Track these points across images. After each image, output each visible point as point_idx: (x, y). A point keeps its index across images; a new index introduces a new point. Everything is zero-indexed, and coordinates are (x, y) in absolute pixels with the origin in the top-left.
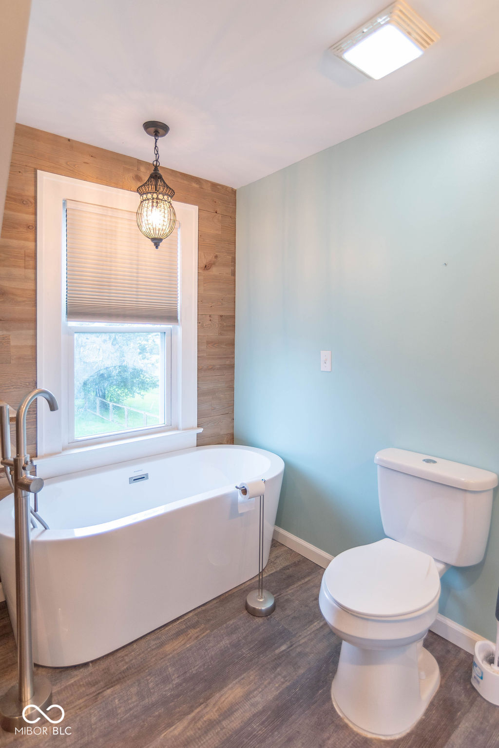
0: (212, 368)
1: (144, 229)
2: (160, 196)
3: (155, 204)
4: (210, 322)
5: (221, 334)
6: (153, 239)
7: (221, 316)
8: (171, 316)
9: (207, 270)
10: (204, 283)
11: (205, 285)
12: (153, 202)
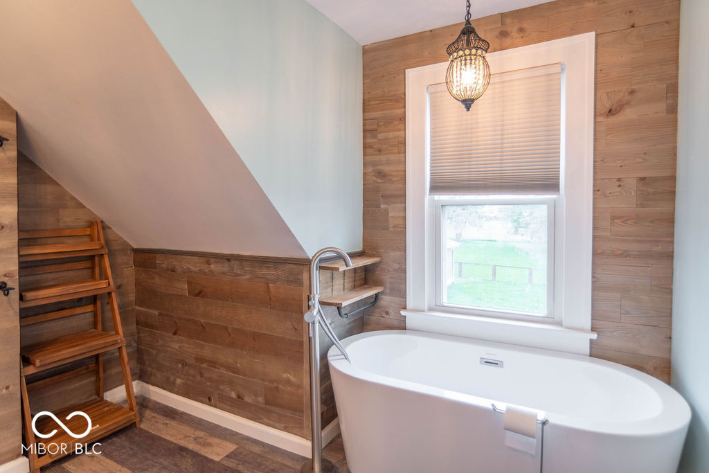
0: (622, 254)
1: (454, 92)
2: (474, 51)
3: (468, 62)
4: (619, 189)
5: (642, 205)
6: (464, 101)
7: (643, 179)
8: (549, 184)
9: (612, 115)
10: (607, 135)
11: (608, 138)
12: (466, 60)
